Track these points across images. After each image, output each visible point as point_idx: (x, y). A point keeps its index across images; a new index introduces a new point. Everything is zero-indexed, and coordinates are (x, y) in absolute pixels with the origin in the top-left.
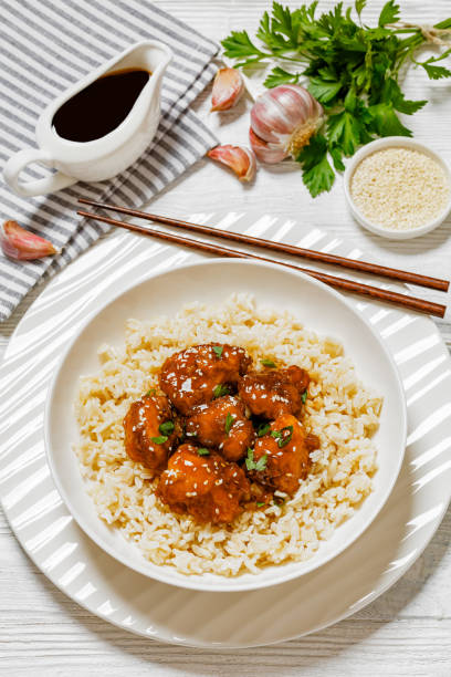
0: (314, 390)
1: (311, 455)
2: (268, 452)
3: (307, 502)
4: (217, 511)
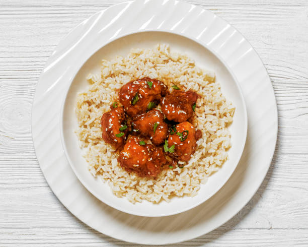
0: (200, 103)
2: (176, 143)
3: (195, 165)
4: (149, 173)
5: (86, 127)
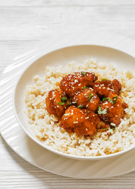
0: (123, 90)
1: (125, 110)
2: (107, 107)
3: (124, 128)
5: (33, 107)
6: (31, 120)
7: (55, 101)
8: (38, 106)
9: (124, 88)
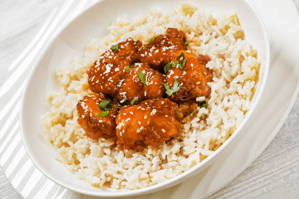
1: (207, 66)
2: (177, 77)
3: (222, 95)
4: (163, 130)
5: (67, 145)
6: (73, 166)
7: (91, 115)
8: (74, 138)
9: (190, 33)
